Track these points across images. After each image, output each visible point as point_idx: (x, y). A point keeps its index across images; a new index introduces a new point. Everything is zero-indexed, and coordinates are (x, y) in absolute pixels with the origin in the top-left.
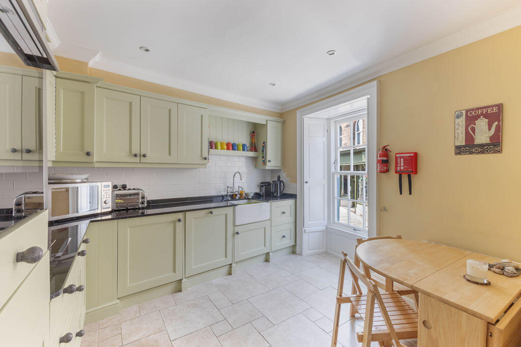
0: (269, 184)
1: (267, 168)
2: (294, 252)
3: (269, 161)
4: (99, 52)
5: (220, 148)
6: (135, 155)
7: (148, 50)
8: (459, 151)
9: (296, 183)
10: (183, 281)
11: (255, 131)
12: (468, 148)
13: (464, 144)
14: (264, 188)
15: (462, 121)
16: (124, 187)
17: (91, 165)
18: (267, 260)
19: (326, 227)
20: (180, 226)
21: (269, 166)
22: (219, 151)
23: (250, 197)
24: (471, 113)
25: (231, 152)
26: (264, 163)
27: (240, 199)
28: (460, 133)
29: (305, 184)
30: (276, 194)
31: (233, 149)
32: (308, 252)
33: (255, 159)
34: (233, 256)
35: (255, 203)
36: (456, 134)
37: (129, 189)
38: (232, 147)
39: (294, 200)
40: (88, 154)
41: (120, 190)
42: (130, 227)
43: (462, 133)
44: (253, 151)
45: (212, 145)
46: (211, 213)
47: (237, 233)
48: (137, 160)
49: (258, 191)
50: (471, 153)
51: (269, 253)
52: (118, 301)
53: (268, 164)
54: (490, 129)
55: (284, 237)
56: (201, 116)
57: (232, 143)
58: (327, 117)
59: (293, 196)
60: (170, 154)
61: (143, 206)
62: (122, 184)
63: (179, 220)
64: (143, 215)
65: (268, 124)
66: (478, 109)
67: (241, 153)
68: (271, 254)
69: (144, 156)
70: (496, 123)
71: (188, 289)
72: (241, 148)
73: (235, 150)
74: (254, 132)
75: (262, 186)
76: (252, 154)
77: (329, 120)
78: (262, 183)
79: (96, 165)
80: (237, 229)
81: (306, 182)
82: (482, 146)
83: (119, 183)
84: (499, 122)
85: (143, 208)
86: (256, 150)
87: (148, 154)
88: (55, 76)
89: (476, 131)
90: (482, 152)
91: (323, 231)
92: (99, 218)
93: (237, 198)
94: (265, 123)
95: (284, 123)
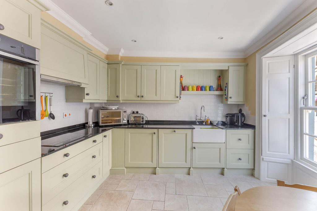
0: (233, 115)
1: (229, 103)
2: (253, 175)
3: (230, 98)
4: (121, 48)
5: (191, 89)
6: (138, 97)
7: (136, 41)
9: (255, 115)
10: (157, 169)
11: (221, 75)
14: (228, 118)
16: (137, 112)
17: (119, 102)
18: (222, 174)
19: (292, 161)
20: (155, 136)
21: (230, 101)
22: (190, 92)
23: (215, 124)
25: (200, 92)
26: (227, 99)
27: (206, 125)
29: (263, 118)
30: (236, 124)
31: (201, 90)
32: (266, 178)
33: (221, 96)
34: (192, 163)
35: (216, 129)
37: (139, 114)
38: (201, 88)
39: (253, 130)
40: (117, 97)
41: (135, 114)
42: (130, 133)
44: (219, 91)
45: (183, 88)
46: (175, 131)
47: (194, 148)
48: (139, 99)
49: (224, 120)
51: (224, 168)
52: (125, 168)
53: (229, 100)
55: (240, 159)
56: (176, 71)
57: (201, 86)
58: (292, 53)
59: (253, 127)
60: (156, 95)
61: (143, 123)
62: (136, 111)
63: (154, 133)
64: (143, 128)
65: (229, 69)
67: (208, 92)
68: (225, 170)
69: (142, 97)
71: (160, 175)
72: (208, 89)
73: (203, 90)
74: (220, 77)
75: (227, 117)
76: (217, 93)
77: (296, 55)
78: (227, 114)
79: (121, 102)
80: (194, 145)
81: (265, 116)
83: (135, 110)
85: (143, 124)
86: (221, 90)
87: (145, 95)
88: (107, 64)
91: (288, 164)
92: (122, 127)
93: (204, 124)
94: (227, 69)
95: (247, 66)
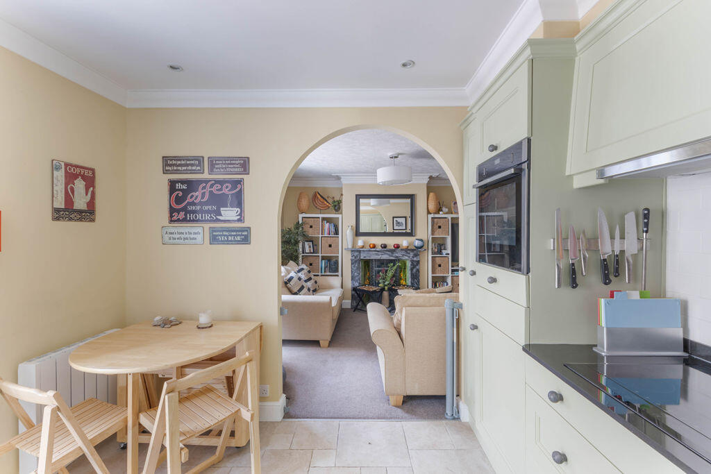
8: (57, 215)
12: (67, 213)
13: (63, 207)
15: (60, 175)
24: (70, 169)
28: (59, 191)
36: (55, 192)
43: (61, 192)
50: (71, 219)
54: (87, 194)
66: (77, 166)
70: (92, 188)
82: (80, 212)
84: (94, 189)
89: (75, 193)
90: (80, 220)
